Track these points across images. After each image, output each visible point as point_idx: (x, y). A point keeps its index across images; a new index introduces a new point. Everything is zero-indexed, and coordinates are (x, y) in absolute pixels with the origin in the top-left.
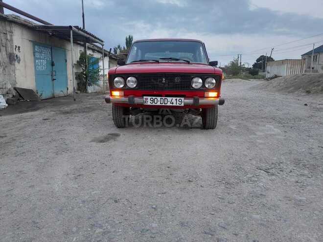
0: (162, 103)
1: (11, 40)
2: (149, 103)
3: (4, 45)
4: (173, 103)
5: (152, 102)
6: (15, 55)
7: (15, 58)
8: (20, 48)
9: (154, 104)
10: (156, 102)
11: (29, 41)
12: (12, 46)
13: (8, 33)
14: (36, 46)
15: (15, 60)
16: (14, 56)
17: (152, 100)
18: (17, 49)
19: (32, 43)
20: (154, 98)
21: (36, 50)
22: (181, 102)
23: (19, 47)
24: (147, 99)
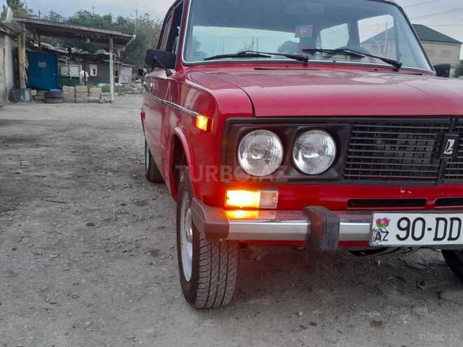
0: (440, 235)
2: (391, 239)
5: (403, 234)
9: (410, 242)
10: (417, 235)
17: (404, 224)
20: (412, 217)
24: (387, 222)
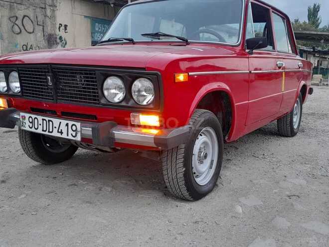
1: (53, 17)
3: (41, 23)
4: (62, 133)
6: (58, 37)
7: (58, 41)
8: (68, 28)
11: (86, 17)
12: (54, 25)
13: (47, 7)
14: (97, 24)
15: (57, 44)
16: (56, 38)
18: (63, 28)
19: (89, 20)
21: (97, 29)
22: (76, 131)
23: (66, 26)
